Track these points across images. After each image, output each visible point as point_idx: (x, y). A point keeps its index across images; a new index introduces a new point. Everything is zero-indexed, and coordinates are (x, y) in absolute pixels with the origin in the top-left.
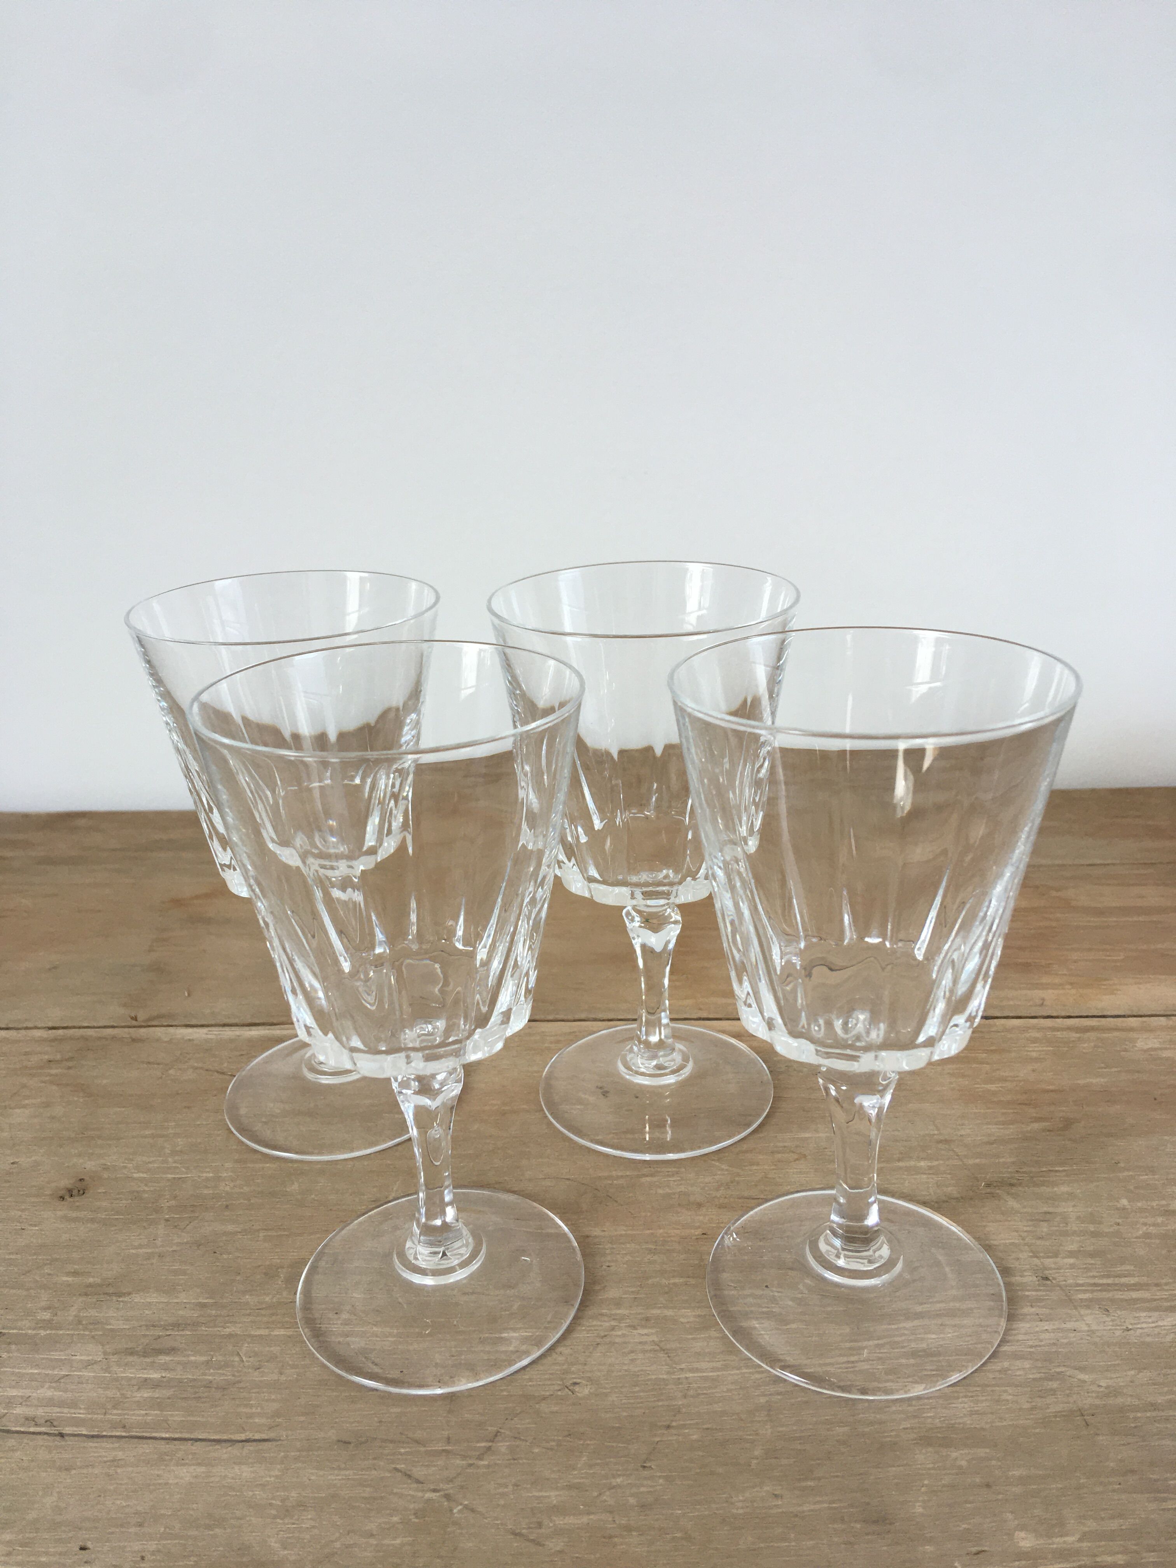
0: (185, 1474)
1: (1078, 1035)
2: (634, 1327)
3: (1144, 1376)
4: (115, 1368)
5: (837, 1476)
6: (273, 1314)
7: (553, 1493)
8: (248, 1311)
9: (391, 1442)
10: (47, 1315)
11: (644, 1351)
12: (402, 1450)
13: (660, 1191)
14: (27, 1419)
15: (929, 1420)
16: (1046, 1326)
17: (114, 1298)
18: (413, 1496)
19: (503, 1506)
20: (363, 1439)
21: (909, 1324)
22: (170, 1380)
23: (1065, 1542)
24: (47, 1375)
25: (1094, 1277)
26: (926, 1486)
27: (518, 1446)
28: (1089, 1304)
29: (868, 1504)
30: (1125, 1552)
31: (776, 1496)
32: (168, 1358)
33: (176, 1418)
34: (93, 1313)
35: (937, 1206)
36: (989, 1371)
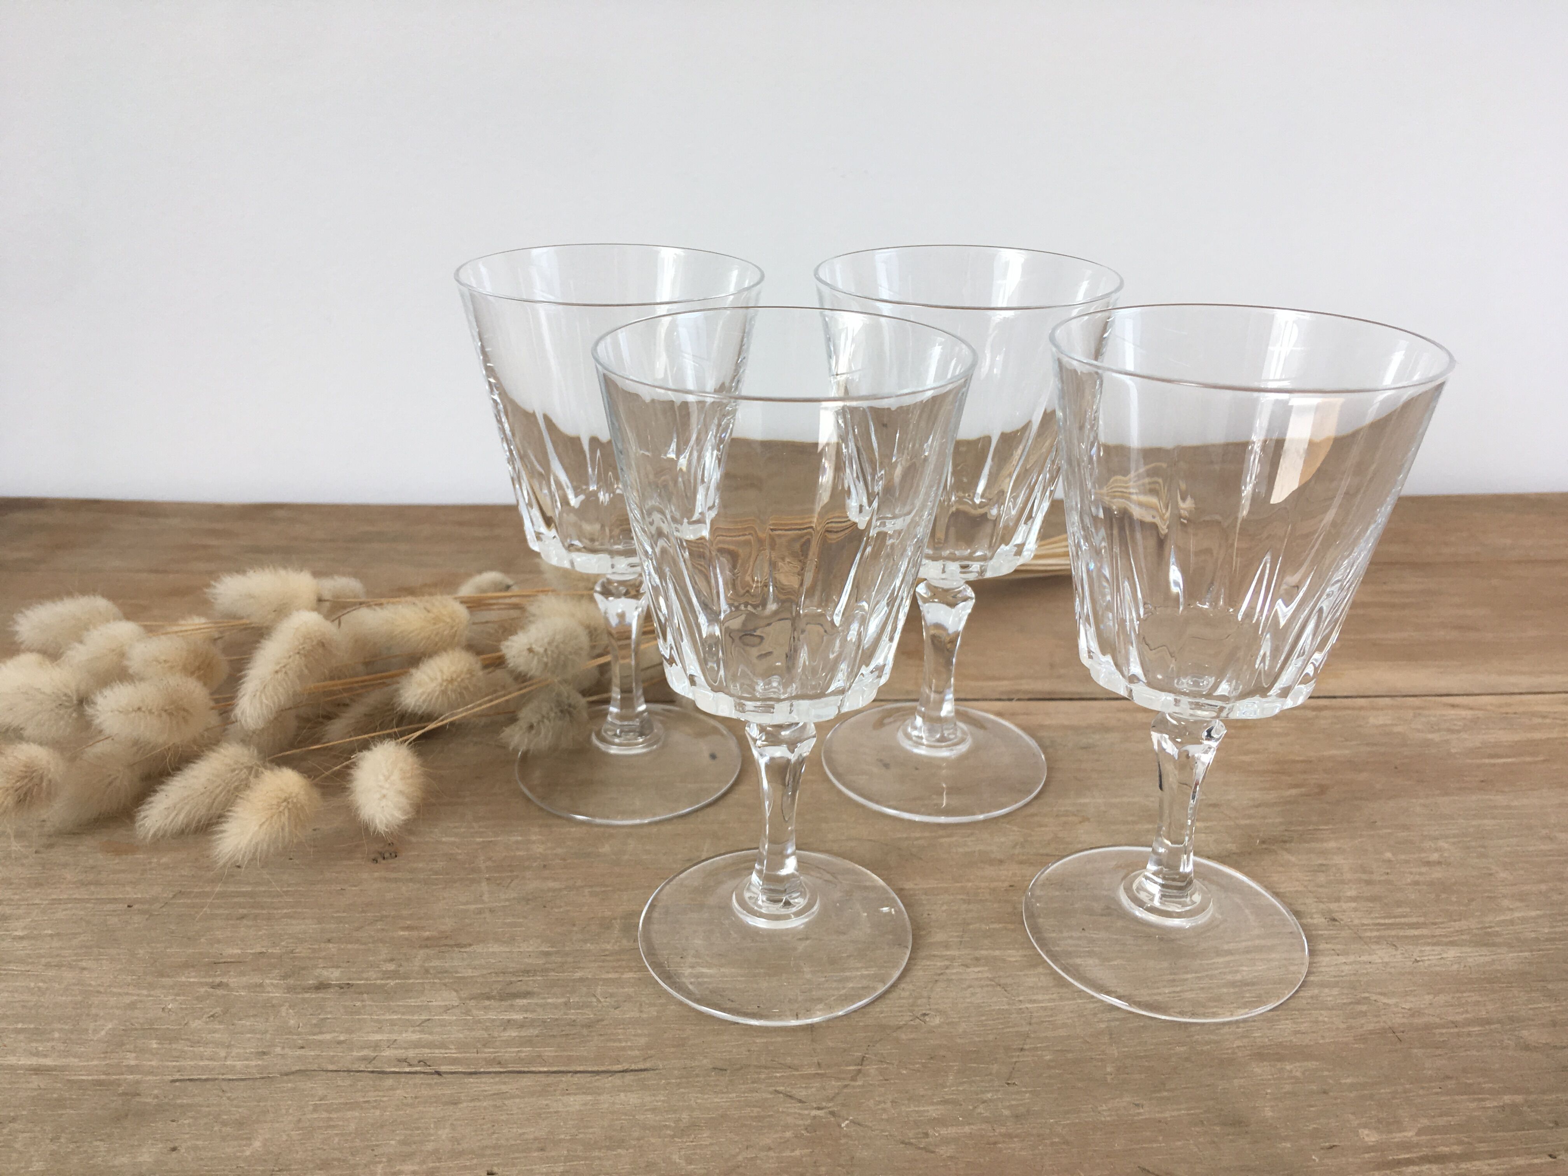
0: (575, 1102)
1: (1314, 713)
2: (967, 966)
3: (1442, 998)
4: (475, 1012)
5: (1188, 1088)
6: (618, 960)
7: (930, 1108)
8: (593, 958)
9: (766, 1068)
10: (392, 967)
11: (982, 987)
12: (778, 1075)
13: (961, 850)
14: (399, 1060)
15: (1258, 1040)
16: (1342, 959)
17: (456, 949)
18: (799, 1114)
19: (887, 1120)
20: (738, 1066)
21: (1221, 960)
22: (533, 1020)
23: (1405, 1137)
24: (408, 1020)
25: (1376, 918)
26: (1270, 1094)
27: (886, 1069)
28: (1378, 940)
29: (1222, 1110)
30: (1460, 1143)
31: (1137, 1105)
32: (525, 1001)
33: (549, 1054)
34: (435, 963)
35: (1221, 859)
36: (1302, 997)
